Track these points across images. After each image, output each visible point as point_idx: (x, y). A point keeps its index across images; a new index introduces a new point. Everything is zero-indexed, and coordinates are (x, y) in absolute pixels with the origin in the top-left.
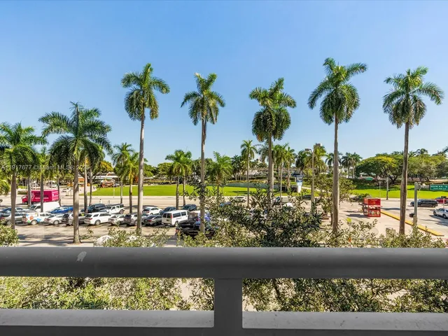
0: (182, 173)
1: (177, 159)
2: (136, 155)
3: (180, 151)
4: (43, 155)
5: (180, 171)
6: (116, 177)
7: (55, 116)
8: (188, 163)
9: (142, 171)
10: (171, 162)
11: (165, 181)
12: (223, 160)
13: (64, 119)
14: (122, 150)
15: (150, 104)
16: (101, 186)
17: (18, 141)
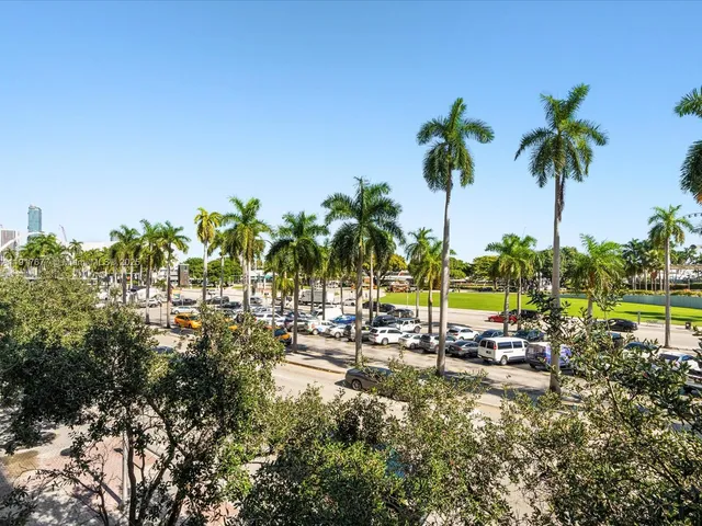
0: (515, 273)
1: (507, 250)
2: (439, 244)
3: (511, 236)
4: (325, 248)
5: (512, 270)
6: (410, 277)
7: (338, 198)
8: (526, 256)
9: (446, 269)
10: (495, 254)
11: (484, 286)
12: (603, 251)
13: (347, 201)
14: (418, 238)
15: (460, 163)
16: (392, 290)
17: (302, 232)
